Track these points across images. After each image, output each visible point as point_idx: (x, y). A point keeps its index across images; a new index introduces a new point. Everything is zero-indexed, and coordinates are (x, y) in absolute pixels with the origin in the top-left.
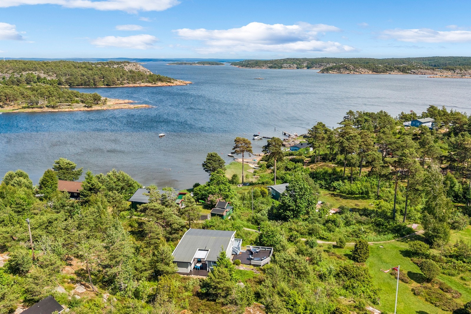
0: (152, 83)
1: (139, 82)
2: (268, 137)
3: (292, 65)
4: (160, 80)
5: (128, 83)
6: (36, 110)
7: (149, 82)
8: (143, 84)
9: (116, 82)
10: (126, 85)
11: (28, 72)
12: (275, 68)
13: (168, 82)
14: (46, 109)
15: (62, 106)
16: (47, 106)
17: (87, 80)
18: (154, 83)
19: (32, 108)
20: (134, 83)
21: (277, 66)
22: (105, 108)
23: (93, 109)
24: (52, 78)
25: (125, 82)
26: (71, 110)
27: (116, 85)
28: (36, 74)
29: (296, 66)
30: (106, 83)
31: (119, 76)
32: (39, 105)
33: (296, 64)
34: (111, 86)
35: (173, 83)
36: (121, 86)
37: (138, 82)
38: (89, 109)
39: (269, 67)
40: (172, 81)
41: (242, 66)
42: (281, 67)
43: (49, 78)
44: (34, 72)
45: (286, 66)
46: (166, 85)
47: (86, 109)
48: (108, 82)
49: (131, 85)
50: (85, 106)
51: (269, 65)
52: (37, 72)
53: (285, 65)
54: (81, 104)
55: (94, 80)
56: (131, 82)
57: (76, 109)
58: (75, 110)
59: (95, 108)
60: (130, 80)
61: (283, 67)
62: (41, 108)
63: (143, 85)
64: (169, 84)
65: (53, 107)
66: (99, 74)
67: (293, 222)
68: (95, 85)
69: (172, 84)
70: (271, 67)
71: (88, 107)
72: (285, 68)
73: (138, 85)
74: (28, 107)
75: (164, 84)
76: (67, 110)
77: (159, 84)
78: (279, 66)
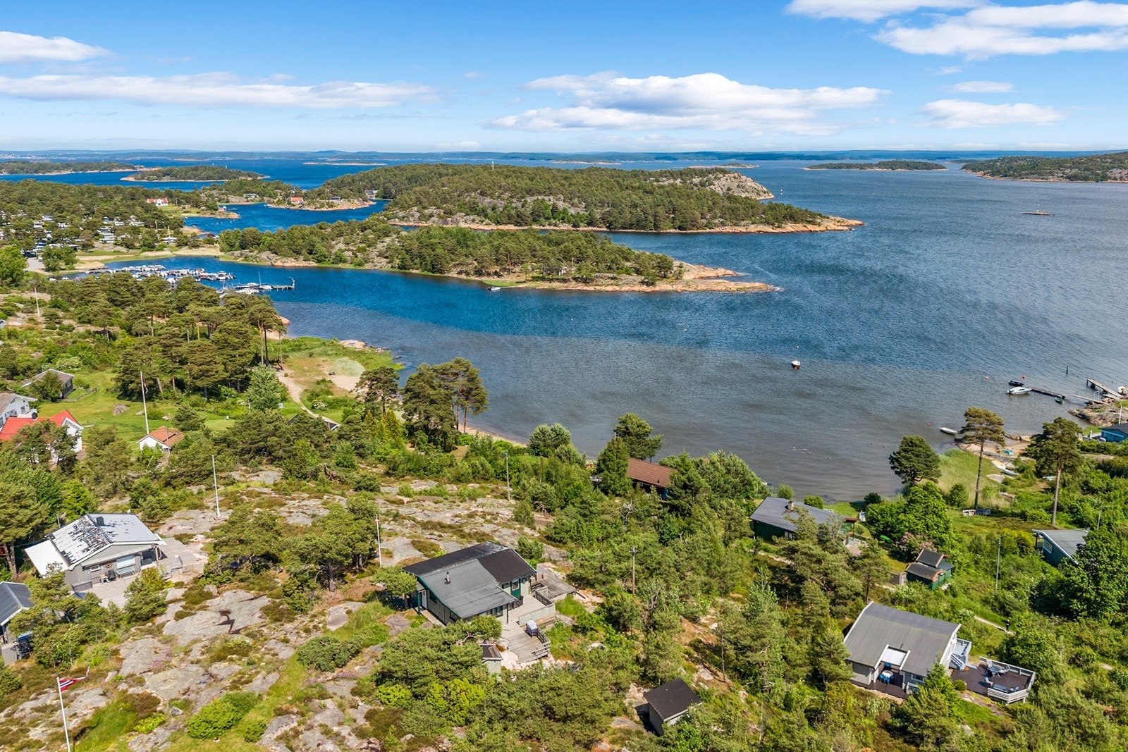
0: (773, 225)
1: (745, 222)
2: (1048, 391)
4: (793, 218)
5: (723, 224)
6: (556, 285)
7: (768, 223)
8: (753, 226)
9: (699, 221)
10: (717, 230)
12: (1086, 179)
13: (809, 222)
14: (573, 285)
15: (602, 280)
16: (575, 279)
17: (643, 217)
18: (776, 224)
19: (550, 280)
20: (736, 225)
21: (1093, 174)
22: (679, 287)
23: (657, 288)
24: (578, 210)
25: (717, 221)
26: (617, 288)
27: (697, 228)
28: (550, 200)
30: (678, 223)
31: (705, 210)
32: (560, 276)
34: (688, 232)
35: (819, 225)
36: (708, 230)
37: (743, 223)
38: (649, 289)
39: (1067, 178)
40: (819, 221)
41: (993, 174)
42: (1104, 178)
43: (572, 211)
44: (546, 198)
45: (1118, 176)
46: (804, 229)
47: (644, 288)
48: (682, 222)
49: (728, 229)
50: (643, 282)
51: (1067, 171)
52: (551, 198)
53: (1116, 172)
54: (635, 277)
55: (655, 216)
56: (729, 223)
57: (626, 288)
58: (624, 288)
59: (662, 286)
60: (727, 217)
61: (1110, 178)
62: (564, 281)
63: (753, 228)
64: (811, 227)
65: (586, 281)
66: (667, 204)
67: (1088, 625)
68: (656, 227)
69: (817, 228)
70: (1072, 178)
71: (648, 284)
72: (1115, 179)
73: (743, 229)
74: (543, 279)
75: (799, 227)
76: (610, 288)
77: (789, 227)
78: (1098, 175)
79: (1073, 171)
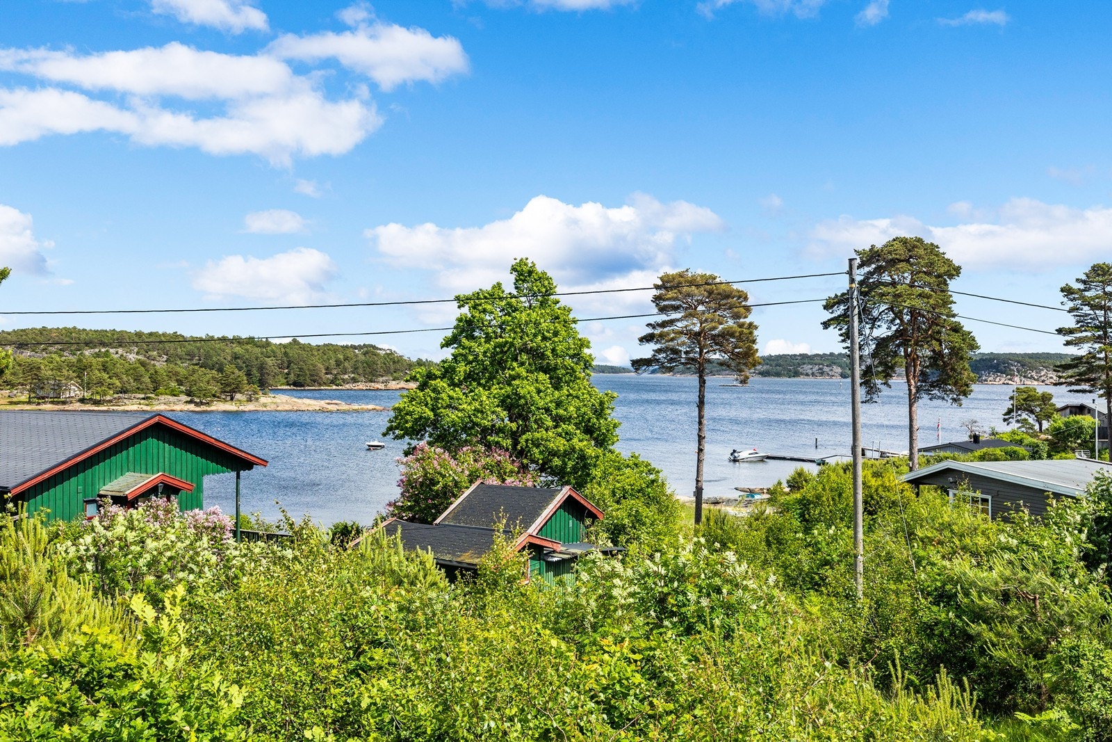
1: (384, 378)
3: (826, 369)
5: (354, 380)
8: (394, 382)
9: (323, 376)
10: (346, 386)
11: (97, 350)
12: (778, 375)
15: (125, 401)
20: (371, 381)
21: (784, 369)
23: (213, 408)
25: (346, 377)
26: (147, 408)
27: (320, 385)
29: (839, 370)
30: (292, 377)
31: (332, 362)
33: (841, 366)
34: (307, 388)
36: (334, 388)
37: (381, 379)
38: (198, 409)
39: (760, 373)
42: (797, 374)
44: (112, 351)
45: (810, 372)
47: (192, 407)
48: (299, 378)
49: (361, 386)
50: (191, 402)
52: (119, 350)
53: (807, 368)
54: (183, 397)
56: (363, 379)
57: (162, 407)
58: (156, 408)
60: (361, 371)
61: (802, 374)
63: (394, 385)
65: (98, 402)
71: (197, 404)
72: (807, 375)
73: (381, 386)
76: (135, 407)
78: (790, 370)
79: (765, 367)
